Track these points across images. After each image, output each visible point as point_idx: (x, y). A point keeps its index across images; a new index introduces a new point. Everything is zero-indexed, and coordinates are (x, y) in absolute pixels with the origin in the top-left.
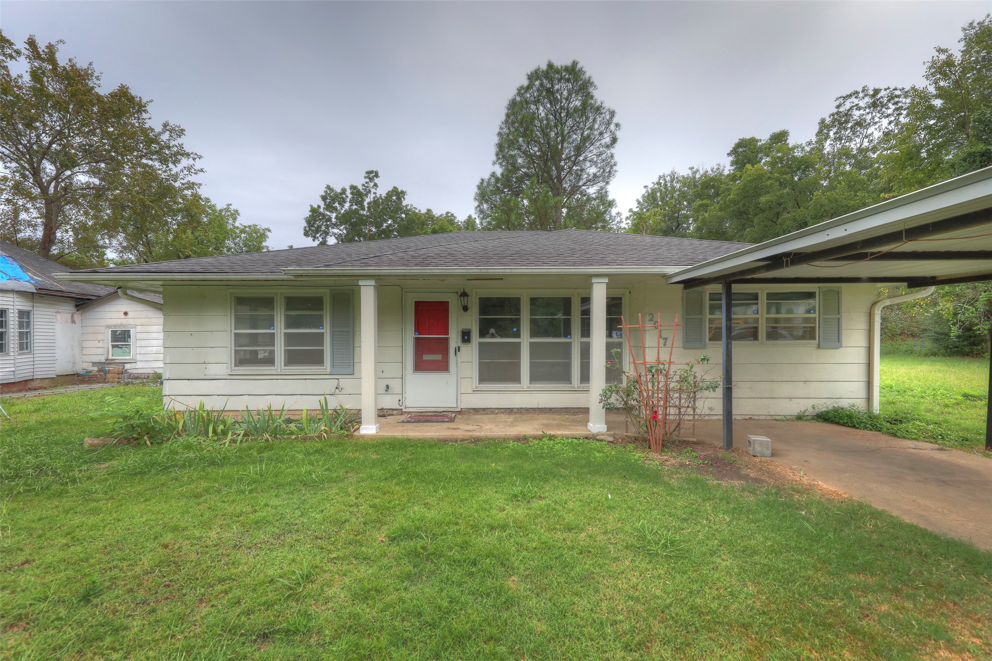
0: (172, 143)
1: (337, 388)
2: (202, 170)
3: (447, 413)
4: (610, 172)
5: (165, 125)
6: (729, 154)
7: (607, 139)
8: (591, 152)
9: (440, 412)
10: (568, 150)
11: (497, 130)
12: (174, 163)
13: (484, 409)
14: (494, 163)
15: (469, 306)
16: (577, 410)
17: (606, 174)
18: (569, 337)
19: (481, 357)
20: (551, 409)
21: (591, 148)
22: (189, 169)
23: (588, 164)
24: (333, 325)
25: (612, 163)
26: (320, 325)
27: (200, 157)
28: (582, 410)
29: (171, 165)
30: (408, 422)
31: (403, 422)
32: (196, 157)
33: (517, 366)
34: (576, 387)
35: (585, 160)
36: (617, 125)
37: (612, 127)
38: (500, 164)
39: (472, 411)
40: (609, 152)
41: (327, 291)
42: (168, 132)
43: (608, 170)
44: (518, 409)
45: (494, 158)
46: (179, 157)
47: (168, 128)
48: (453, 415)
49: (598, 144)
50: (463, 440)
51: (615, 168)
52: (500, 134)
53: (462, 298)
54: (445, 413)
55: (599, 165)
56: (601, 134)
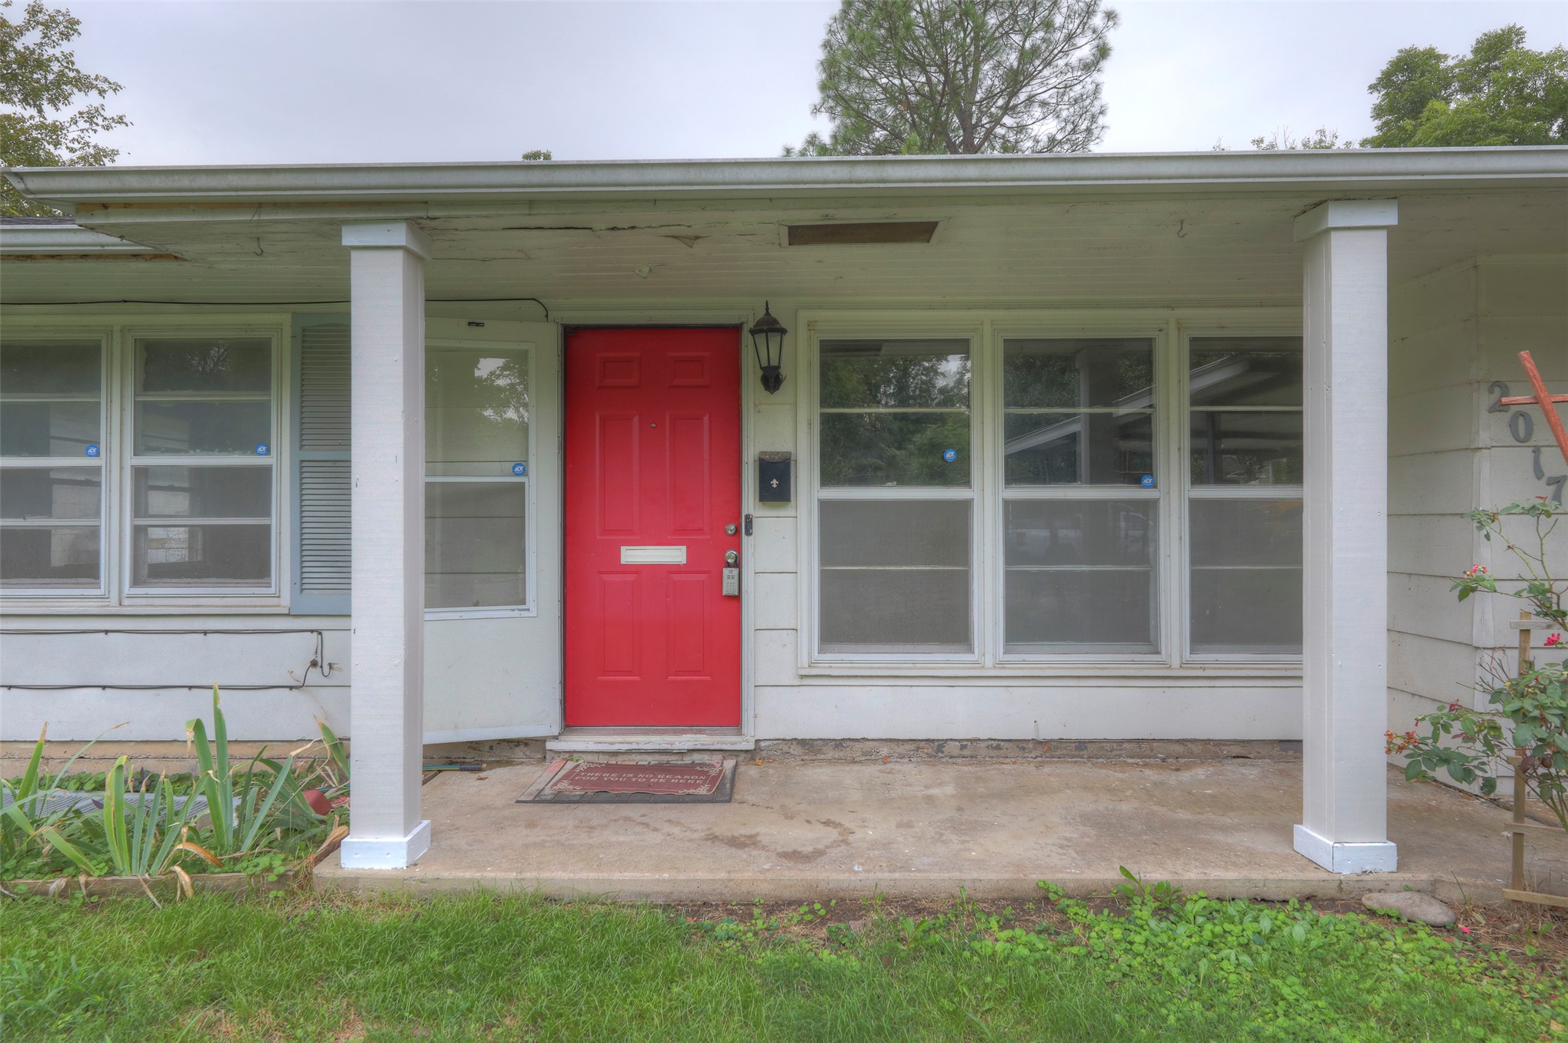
0: (49, 51)
1: (314, 664)
2: (120, 120)
3: (705, 758)
4: (1089, 130)
5: (34, 11)
6: (1373, 88)
7: (1084, 50)
8: (1043, 86)
9: (681, 753)
10: (989, 77)
11: (822, 36)
12: (53, 101)
13: (839, 744)
14: (816, 110)
15: (783, 371)
16: (1179, 749)
17: (1081, 137)
18: (1147, 481)
19: (828, 552)
20: (1081, 744)
21: (1046, 72)
22: (91, 116)
23: (1037, 112)
24: (301, 440)
25: (1095, 109)
26: (257, 438)
27: (116, 88)
28: (1197, 749)
29: (47, 108)
30: (558, 799)
31: (538, 800)
32: (105, 86)
33: (959, 587)
34: (1176, 663)
35: (1030, 100)
36: (1110, 16)
37: (1098, 21)
38: (831, 110)
39: (796, 750)
40: (1089, 80)
41: (283, 319)
42: (41, 28)
43: (1083, 127)
44: (964, 744)
45: (816, 97)
46: (67, 88)
47: (41, 17)
48: (729, 764)
49: (1061, 63)
50: (774, 907)
51: (1101, 120)
52: (827, 45)
53: (761, 339)
54: (697, 758)
55: (1064, 114)
56: (1070, 38)
